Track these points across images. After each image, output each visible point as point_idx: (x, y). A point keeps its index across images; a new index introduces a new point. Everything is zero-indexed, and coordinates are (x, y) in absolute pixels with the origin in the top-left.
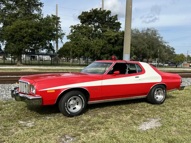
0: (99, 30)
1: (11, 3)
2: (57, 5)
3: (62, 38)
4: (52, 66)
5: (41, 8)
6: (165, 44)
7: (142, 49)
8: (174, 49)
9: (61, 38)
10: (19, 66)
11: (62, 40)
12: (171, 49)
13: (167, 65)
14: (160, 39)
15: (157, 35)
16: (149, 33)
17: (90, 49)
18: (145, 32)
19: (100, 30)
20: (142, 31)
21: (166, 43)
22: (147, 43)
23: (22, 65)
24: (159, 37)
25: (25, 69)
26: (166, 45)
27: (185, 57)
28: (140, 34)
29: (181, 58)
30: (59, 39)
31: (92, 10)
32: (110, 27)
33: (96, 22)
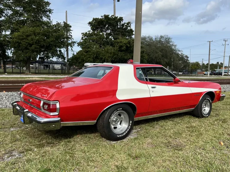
0: (110, 37)
1: (18, 9)
2: (66, 11)
3: (73, 46)
4: (62, 75)
5: (50, 15)
7: (156, 58)
8: (188, 57)
9: (71, 46)
10: (27, 74)
11: (72, 48)
12: (185, 57)
13: (181, 73)
14: (173, 47)
16: (163, 40)
18: (159, 39)
19: (112, 38)
20: (156, 39)
21: (179, 51)
22: (160, 51)
23: (30, 74)
24: (172, 45)
25: (31, 77)
26: (180, 53)
27: (199, 65)
28: (154, 41)
29: (196, 66)
30: (69, 47)
31: (104, 16)
32: (122, 34)
33: (108, 29)
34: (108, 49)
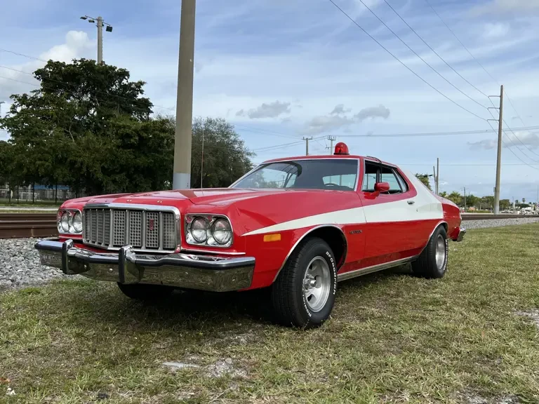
0: (92, 112)
6: (247, 157)
14: (236, 146)
15: (232, 138)
16: (213, 130)
17: (68, 160)
21: (249, 154)
22: (211, 153)
24: (235, 141)
31: (80, 61)
32: (121, 107)
33: (84, 92)
34: (88, 141)
